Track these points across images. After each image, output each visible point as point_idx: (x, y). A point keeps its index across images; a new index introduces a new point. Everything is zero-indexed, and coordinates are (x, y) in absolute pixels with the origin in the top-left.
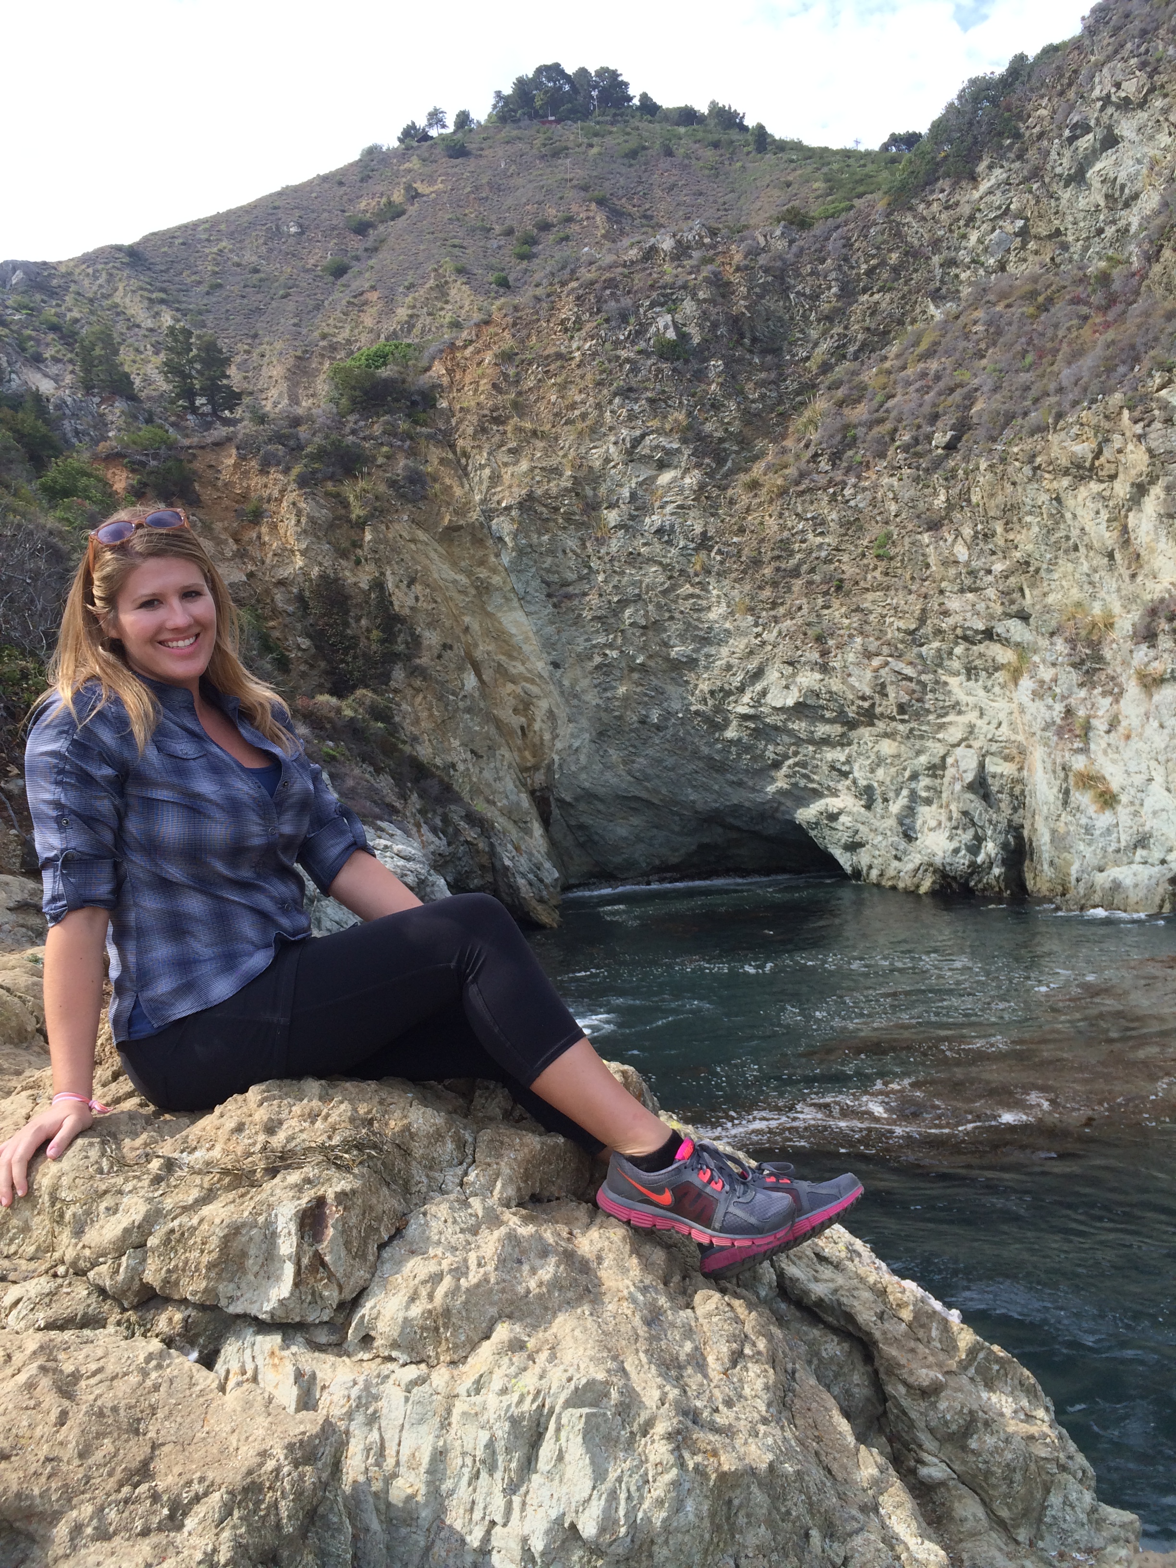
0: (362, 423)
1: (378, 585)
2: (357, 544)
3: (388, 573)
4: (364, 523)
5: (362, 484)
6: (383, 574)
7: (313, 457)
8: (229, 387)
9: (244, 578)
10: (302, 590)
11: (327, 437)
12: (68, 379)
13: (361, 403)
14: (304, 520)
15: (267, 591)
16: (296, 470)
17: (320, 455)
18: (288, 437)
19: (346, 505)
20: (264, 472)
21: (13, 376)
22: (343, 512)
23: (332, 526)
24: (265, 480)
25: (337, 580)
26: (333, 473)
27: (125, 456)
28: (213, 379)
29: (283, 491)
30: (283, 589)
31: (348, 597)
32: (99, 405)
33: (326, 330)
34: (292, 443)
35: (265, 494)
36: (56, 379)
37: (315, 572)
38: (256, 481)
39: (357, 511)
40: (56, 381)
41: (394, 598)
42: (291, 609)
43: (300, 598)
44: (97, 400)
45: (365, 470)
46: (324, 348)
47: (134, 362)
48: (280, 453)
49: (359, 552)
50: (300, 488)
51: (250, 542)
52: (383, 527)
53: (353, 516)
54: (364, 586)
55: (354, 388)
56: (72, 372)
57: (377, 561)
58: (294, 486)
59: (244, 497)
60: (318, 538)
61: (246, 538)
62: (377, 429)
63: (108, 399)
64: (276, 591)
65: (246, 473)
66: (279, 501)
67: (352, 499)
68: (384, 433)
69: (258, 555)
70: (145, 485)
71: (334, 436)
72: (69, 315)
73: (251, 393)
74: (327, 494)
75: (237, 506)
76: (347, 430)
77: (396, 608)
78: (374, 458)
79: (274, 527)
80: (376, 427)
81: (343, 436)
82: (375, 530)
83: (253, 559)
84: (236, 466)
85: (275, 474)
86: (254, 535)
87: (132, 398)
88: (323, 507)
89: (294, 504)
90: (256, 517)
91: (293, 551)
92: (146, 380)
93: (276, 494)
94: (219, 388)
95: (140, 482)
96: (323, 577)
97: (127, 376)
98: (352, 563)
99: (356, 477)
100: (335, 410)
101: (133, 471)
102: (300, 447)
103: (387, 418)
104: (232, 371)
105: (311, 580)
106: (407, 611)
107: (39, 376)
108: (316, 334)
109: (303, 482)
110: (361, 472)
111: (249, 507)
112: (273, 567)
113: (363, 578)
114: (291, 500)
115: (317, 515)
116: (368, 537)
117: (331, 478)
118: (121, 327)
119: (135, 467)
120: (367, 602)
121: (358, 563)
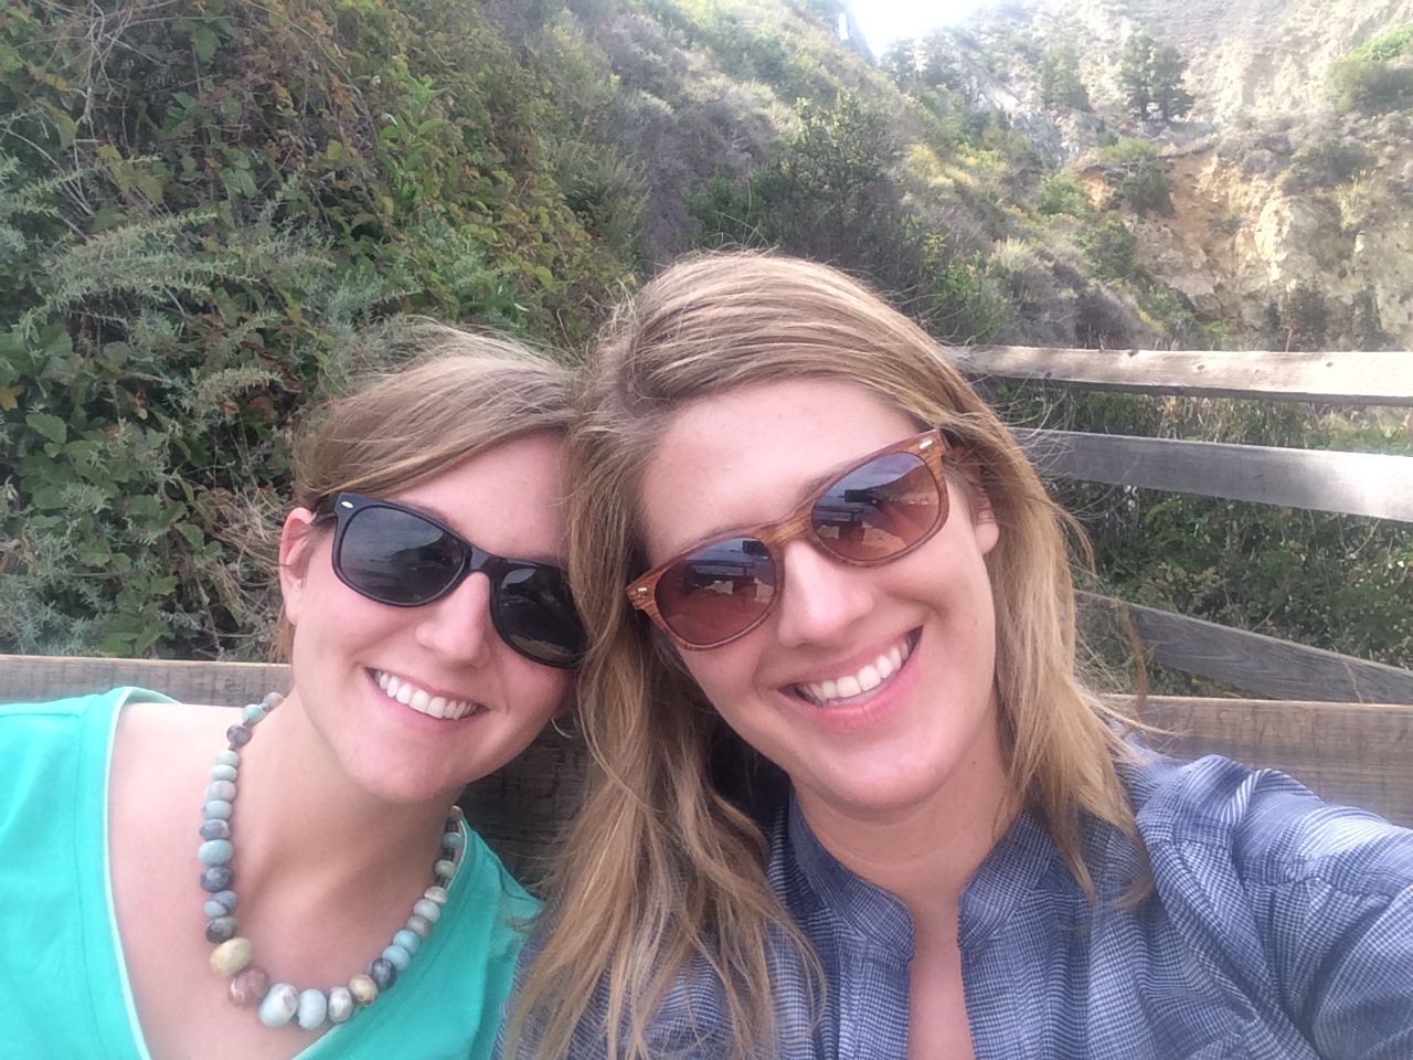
0: (1364, 122)
1: (1366, 300)
2: (1345, 254)
3: (1378, 286)
4: (1356, 233)
5: (1358, 189)
6: (1371, 288)
7: (1303, 162)
8: (1182, 92)
9: (1212, 291)
10: (1273, 305)
11: (1321, 139)
12: (1029, 95)
13: (1365, 99)
14: (1286, 229)
15: (1235, 305)
16: (1284, 176)
17: (1313, 158)
18: (1276, 141)
19: (1335, 211)
20: (1245, 179)
21: (982, 96)
22: (1332, 220)
23: (1318, 235)
24: (1246, 187)
25: (1315, 294)
26: (1325, 178)
27: (1102, 169)
28: (1166, 84)
29: (1264, 200)
30: (1252, 302)
31: (1325, 313)
32: (1055, 118)
33: (1292, 24)
34: (1280, 147)
35: (1245, 202)
36: (1018, 96)
37: (1292, 285)
38: (1235, 189)
39: (1349, 219)
40: (1018, 99)
41: (1382, 315)
42: (1258, 324)
43: (1272, 313)
44: (1054, 112)
45: (1363, 173)
46: (1287, 44)
47: (1091, 74)
48: (1267, 159)
49: (1345, 263)
50: (1285, 195)
51: (1222, 253)
52: (1379, 236)
53: (1344, 225)
54: (1348, 300)
55: (1358, 83)
56: (1034, 88)
57: (1367, 275)
58: (1278, 193)
59: (1222, 206)
60: (1300, 248)
61: (1217, 249)
62: (1382, 128)
63: (1065, 111)
64: (1244, 304)
65: (1225, 182)
66: (1259, 209)
67: (1343, 205)
68: (1390, 131)
69: (1229, 266)
70: (1121, 197)
71: (1330, 137)
72: (1035, 35)
73: (1203, 96)
74: (1316, 201)
75: (1212, 216)
76: (1346, 129)
77: (1384, 326)
78: (1374, 160)
79: (1250, 237)
80: (1380, 124)
81: (1340, 137)
82: (1368, 239)
83: (1223, 271)
84: (1215, 174)
85: (1257, 181)
86: (1228, 246)
87: (1087, 109)
88: (1309, 215)
89: (1277, 212)
90: (1232, 227)
91: (1268, 263)
92: (1101, 91)
93: (1256, 202)
94: (1172, 94)
95: (1115, 194)
96: (1300, 290)
97: (1084, 88)
98: (1335, 276)
99: (1352, 182)
100: (1332, 110)
101: (1110, 183)
102: (1289, 152)
103: (1395, 114)
104: (1186, 75)
105: (1286, 293)
106: (1397, 330)
107: (1004, 94)
108: (1281, 30)
109: (1288, 189)
110: (1358, 175)
111: (1226, 217)
112: (1244, 279)
113: (1347, 292)
114: (1274, 209)
115: (1302, 223)
116: (1359, 246)
117: (1322, 183)
118: (1081, 42)
119: (1113, 179)
120: (1349, 319)
121: (1343, 275)
